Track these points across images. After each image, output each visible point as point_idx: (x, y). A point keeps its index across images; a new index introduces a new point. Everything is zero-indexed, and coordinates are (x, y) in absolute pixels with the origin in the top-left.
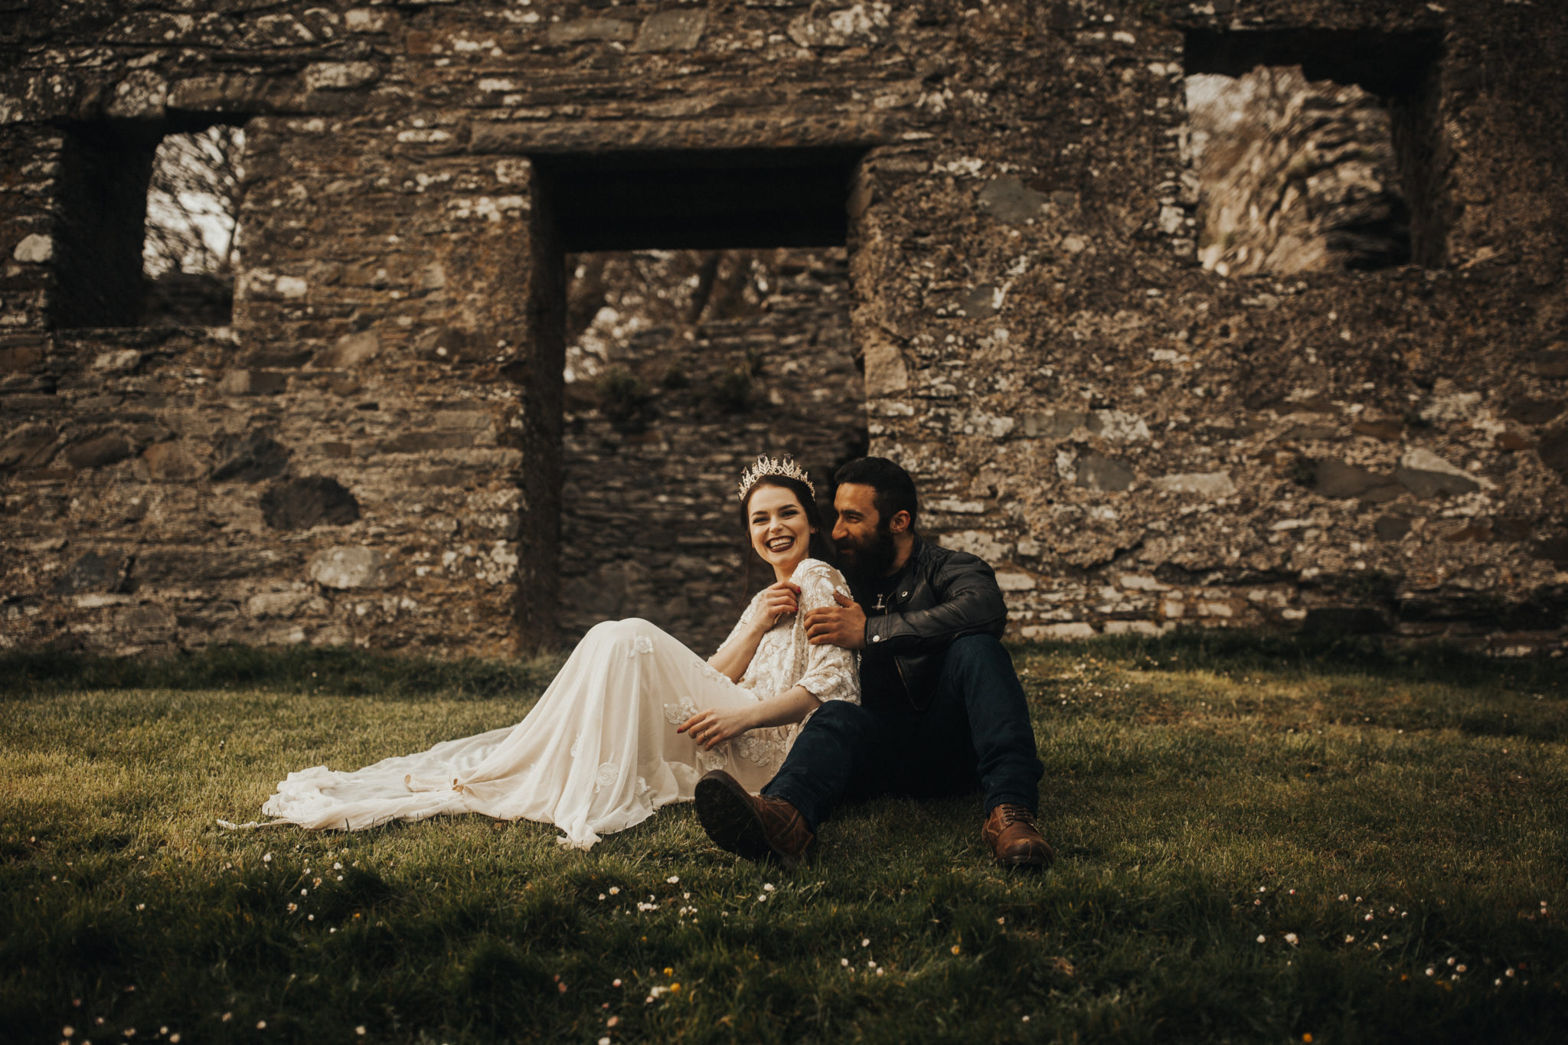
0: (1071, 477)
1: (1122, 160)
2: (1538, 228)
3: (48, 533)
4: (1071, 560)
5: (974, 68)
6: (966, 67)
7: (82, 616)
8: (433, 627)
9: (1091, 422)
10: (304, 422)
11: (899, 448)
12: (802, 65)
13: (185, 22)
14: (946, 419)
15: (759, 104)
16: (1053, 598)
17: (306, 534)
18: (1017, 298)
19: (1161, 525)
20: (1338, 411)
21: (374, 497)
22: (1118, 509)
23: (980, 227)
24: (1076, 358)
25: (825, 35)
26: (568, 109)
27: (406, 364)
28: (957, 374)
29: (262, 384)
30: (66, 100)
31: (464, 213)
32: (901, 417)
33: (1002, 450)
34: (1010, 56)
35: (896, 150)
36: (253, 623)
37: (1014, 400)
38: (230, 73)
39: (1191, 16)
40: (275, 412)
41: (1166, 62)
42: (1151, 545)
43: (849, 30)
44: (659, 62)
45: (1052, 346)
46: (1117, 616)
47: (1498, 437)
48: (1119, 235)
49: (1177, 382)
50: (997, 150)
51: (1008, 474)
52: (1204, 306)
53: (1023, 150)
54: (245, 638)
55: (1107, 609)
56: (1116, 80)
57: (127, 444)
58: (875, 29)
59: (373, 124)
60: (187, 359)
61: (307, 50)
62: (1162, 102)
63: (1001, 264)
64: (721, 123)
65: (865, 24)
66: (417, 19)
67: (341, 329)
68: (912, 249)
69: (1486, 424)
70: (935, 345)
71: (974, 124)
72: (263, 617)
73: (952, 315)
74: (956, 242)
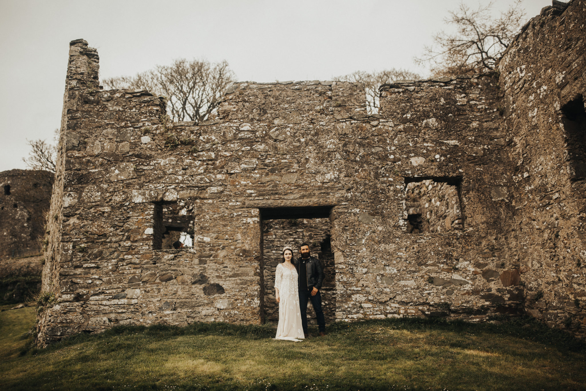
0: (380, 282)
1: (390, 209)
2: (483, 223)
3: (157, 296)
4: (380, 300)
5: (358, 187)
6: (356, 187)
7: (165, 316)
8: (242, 317)
9: (384, 269)
10: (211, 271)
11: (342, 275)
12: (319, 187)
13: (180, 178)
14: (352, 269)
15: (310, 196)
16: (376, 309)
17: (213, 297)
18: (367, 241)
19: (400, 292)
20: (438, 266)
21: (228, 288)
22: (390, 289)
23: (359, 225)
24: (381, 255)
25: (324, 179)
26: (267, 197)
27: (233, 257)
28: (355, 259)
29: (201, 262)
30: (155, 197)
31: (245, 222)
32: (343, 268)
33: (365, 276)
34: (365, 184)
35: (340, 207)
36: (203, 317)
37: (367, 264)
38: (191, 189)
39: (405, 174)
40: (205, 268)
41: (400, 185)
42: (397, 297)
43: (329, 178)
44: (287, 186)
45: (375, 252)
46: (390, 313)
47: (473, 272)
48: (390, 226)
49: (403, 260)
50: (363, 207)
51: (366, 281)
52: (409, 242)
53: (368, 207)
54: (202, 321)
55: (388, 311)
56: (389, 189)
57: (172, 277)
58: (335, 178)
59: (223, 201)
60: (184, 256)
61: (208, 184)
62: (399, 195)
63: (364, 233)
64: (301, 200)
65: (333, 177)
66: (233, 175)
67: (218, 249)
68: (344, 230)
69: (470, 269)
70: (350, 252)
71: (358, 200)
72: (205, 316)
73: (353, 245)
74: (354, 228)
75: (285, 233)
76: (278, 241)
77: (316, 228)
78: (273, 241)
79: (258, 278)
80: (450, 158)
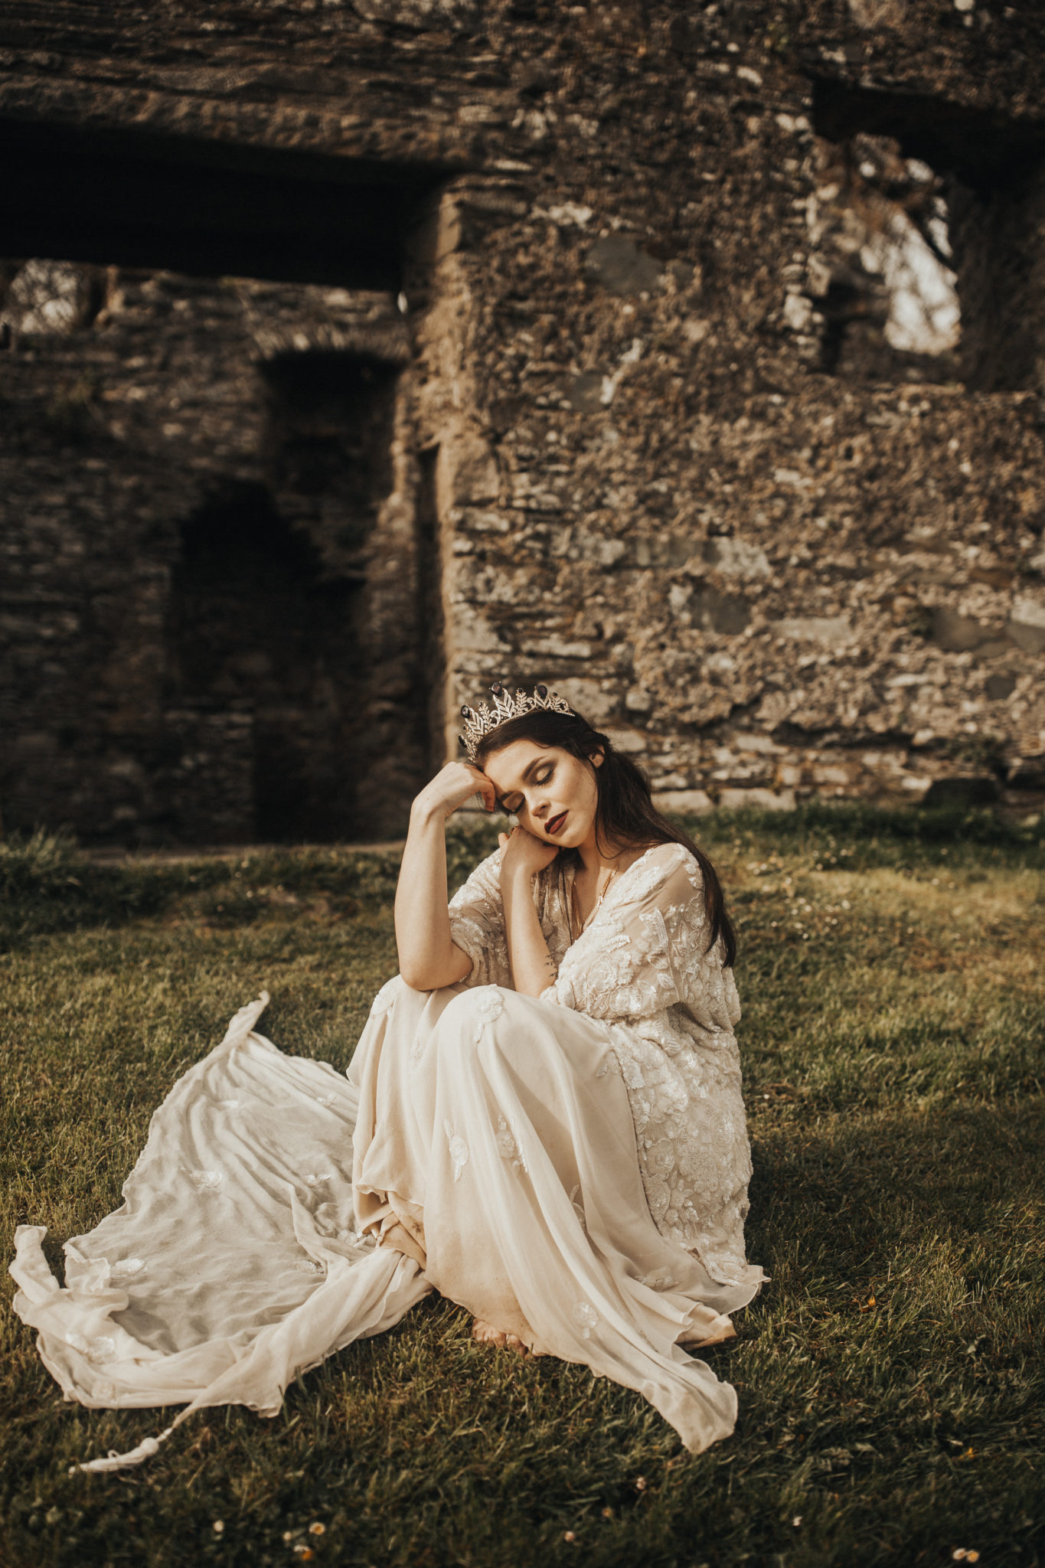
0: (686, 617)
1: (746, 231)
4: (686, 717)
5: (581, 86)
6: (571, 83)
9: (710, 554)
11: (490, 571)
12: (367, 46)
14: (546, 539)
15: (310, 91)
16: (666, 761)
18: (629, 392)
19: (779, 678)
20: (954, 553)
22: (734, 658)
23: (588, 297)
24: (692, 473)
25: (396, 8)
28: (560, 482)
32: (493, 533)
33: (610, 580)
34: (622, 77)
35: (489, 182)
37: (625, 519)
39: (820, 61)
41: (794, 115)
42: (768, 700)
43: (426, 6)
45: (666, 456)
46: (734, 783)
48: (741, 325)
49: (798, 511)
50: (609, 199)
51: (616, 610)
52: (827, 422)
53: (637, 203)
55: (722, 775)
56: (742, 130)
58: (459, 11)
62: (790, 165)
63: (613, 348)
64: (260, 111)
68: (507, 316)
70: (534, 444)
71: (582, 160)
73: (554, 406)
74: (560, 313)
75: (31, 474)
80: (1015, 23)
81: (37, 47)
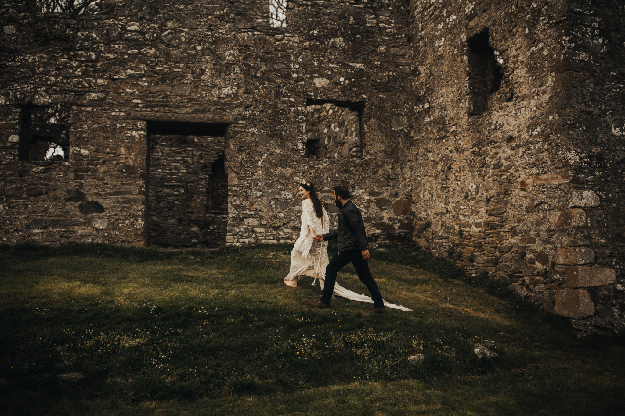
0: (274, 206)
1: (290, 131)
2: (381, 152)
3: (24, 213)
4: (273, 225)
5: (257, 105)
6: (255, 105)
7: (34, 235)
8: (124, 238)
9: (279, 194)
10: (89, 187)
11: (235, 198)
12: (215, 102)
13: (53, 79)
14: (246, 192)
15: (204, 111)
16: (269, 234)
17: (91, 215)
18: (264, 163)
19: (294, 218)
21: (108, 206)
22: (284, 214)
23: (256, 146)
24: (277, 178)
25: (221, 94)
26: (156, 109)
27: (115, 173)
28: (249, 181)
29: (77, 177)
30: (21, 99)
31: (129, 135)
32: (236, 191)
33: (259, 199)
34: (265, 103)
35: (237, 125)
36: (79, 237)
37: (262, 188)
38: (66, 94)
39: (308, 95)
40: (81, 184)
41: (302, 107)
42: (291, 222)
43: (226, 93)
44: (179, 98)
45: (271, 175)
46: (282, 238)
47: (367, 200)
48: (288, 149)
50: (261, 127)
51: (260, 205)
52: (306, 167)
53: (267, 127)
54: (77, 241)
55: (280, 237)
56: (290, 110)
57: (42, 192)
58: (233, 93)
59: (105, 110)
60: (57, 170)
61: (87, 89)
62: (300, 117)
63: (261, 155)
64: (194, 115)
65: (231, 92)
66: (116, 82)
67: (98, 164)
68: (240, 150)
69: (365, 197)
70: (244, 174)
71: (256, 120)
72: (81, 236)
73: (249, 167)
74: (250, 149)
75: (173, 151)
76: (164, 159)
77: (207, 147)
78: (159, 159)
79: (143, 197)
80: (355, 82)
81: (155, 107)
